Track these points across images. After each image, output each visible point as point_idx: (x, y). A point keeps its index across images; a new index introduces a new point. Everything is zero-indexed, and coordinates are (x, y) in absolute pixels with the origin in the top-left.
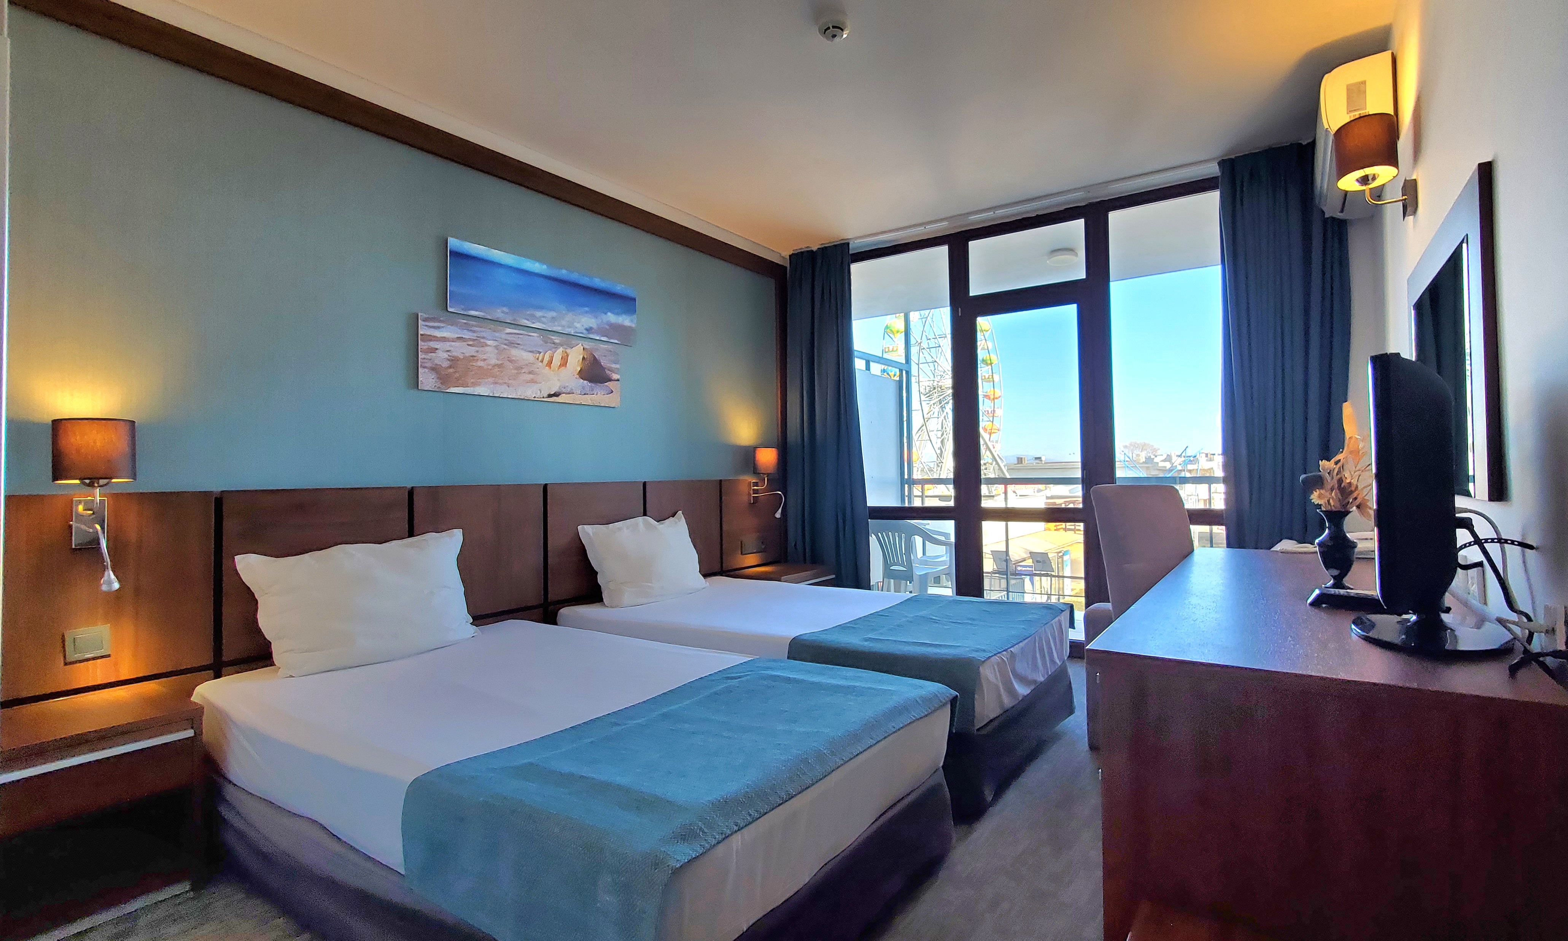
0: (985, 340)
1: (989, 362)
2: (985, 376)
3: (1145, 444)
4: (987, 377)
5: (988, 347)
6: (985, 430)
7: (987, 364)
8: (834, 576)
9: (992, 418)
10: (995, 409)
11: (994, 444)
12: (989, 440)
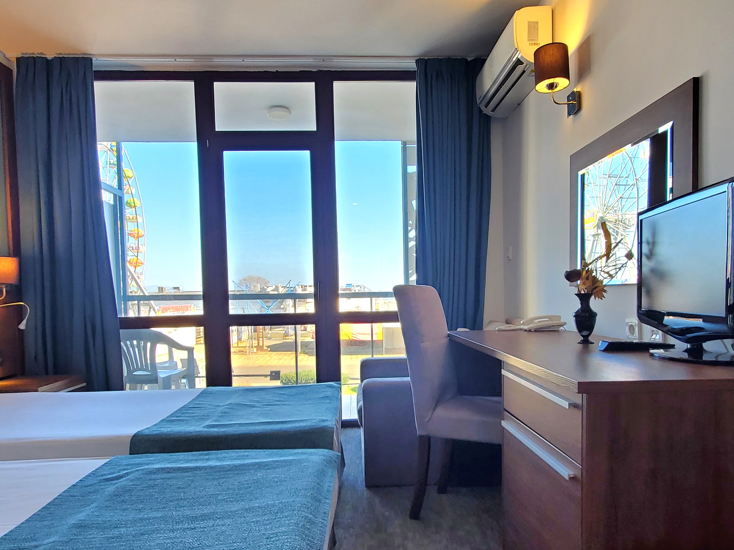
0: (129, 185)
1: (133, 205)
2: (129, 217)
3: (259, 278)
4: (131, 218)
5: (131, 192)
6: (130, 262)
7: (131, 207)
8: (85, 384)
9: (137, 253)
10: (139, 246)
11: (139, 275)
12: (135, 272)
